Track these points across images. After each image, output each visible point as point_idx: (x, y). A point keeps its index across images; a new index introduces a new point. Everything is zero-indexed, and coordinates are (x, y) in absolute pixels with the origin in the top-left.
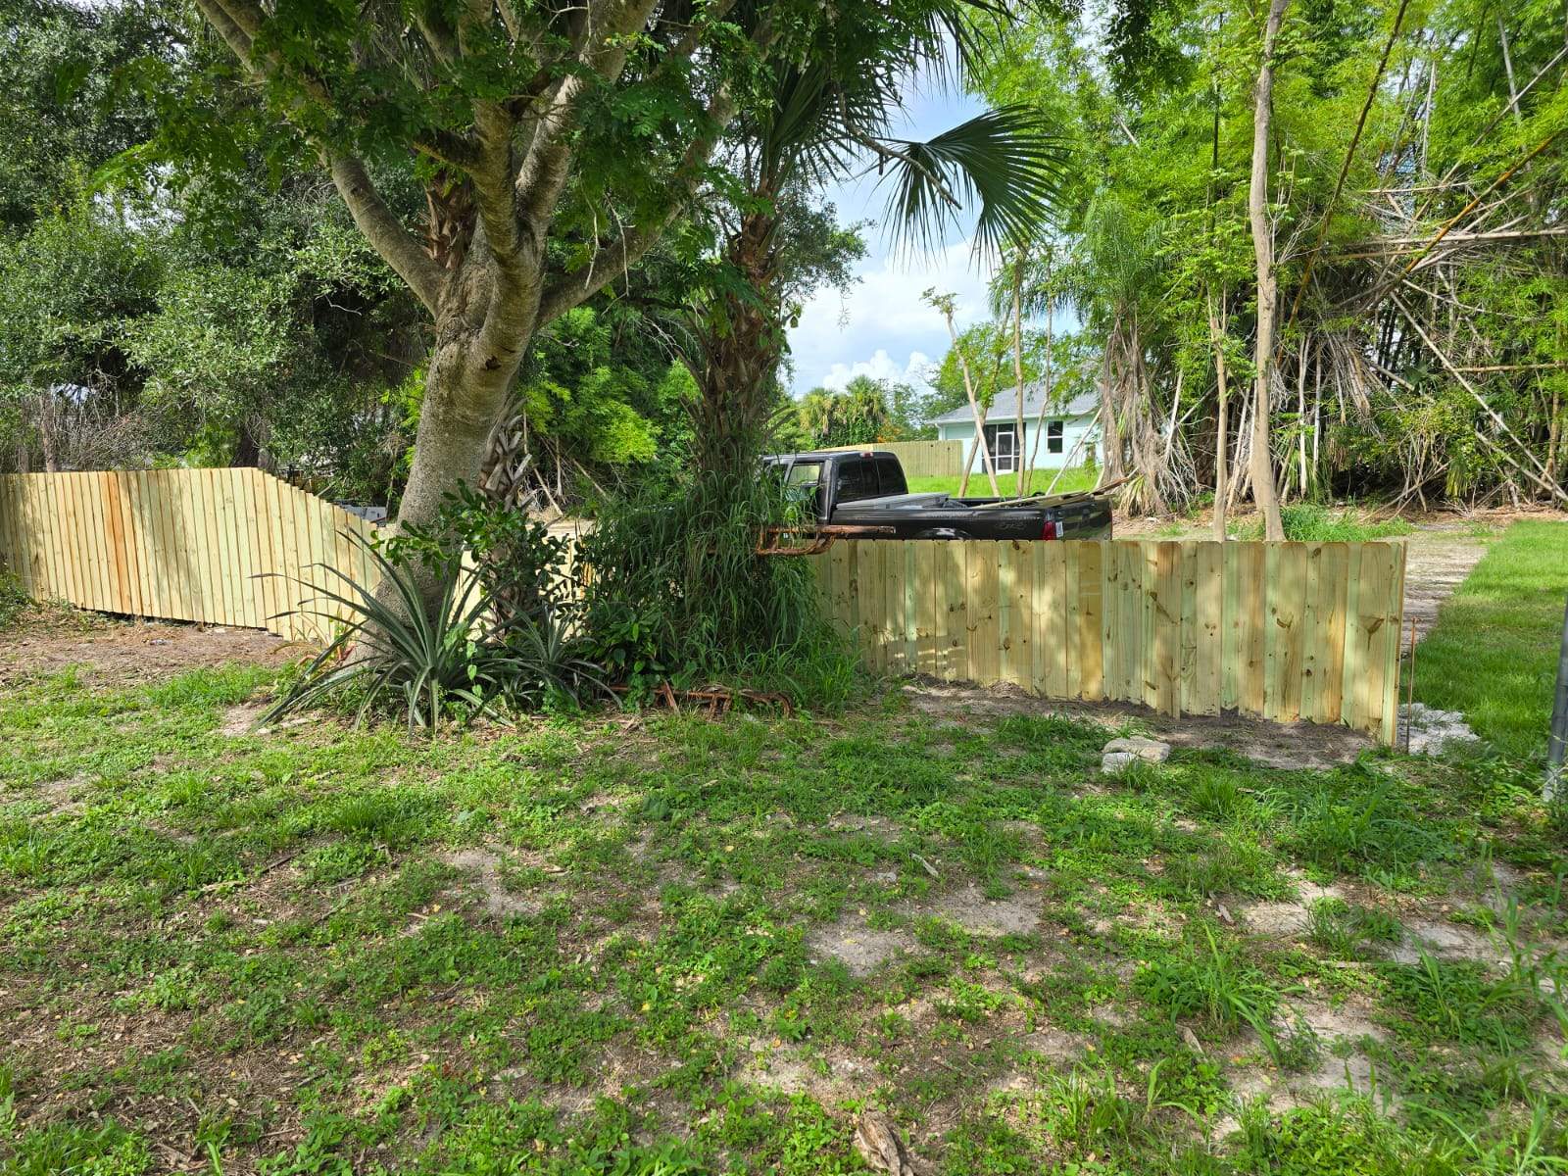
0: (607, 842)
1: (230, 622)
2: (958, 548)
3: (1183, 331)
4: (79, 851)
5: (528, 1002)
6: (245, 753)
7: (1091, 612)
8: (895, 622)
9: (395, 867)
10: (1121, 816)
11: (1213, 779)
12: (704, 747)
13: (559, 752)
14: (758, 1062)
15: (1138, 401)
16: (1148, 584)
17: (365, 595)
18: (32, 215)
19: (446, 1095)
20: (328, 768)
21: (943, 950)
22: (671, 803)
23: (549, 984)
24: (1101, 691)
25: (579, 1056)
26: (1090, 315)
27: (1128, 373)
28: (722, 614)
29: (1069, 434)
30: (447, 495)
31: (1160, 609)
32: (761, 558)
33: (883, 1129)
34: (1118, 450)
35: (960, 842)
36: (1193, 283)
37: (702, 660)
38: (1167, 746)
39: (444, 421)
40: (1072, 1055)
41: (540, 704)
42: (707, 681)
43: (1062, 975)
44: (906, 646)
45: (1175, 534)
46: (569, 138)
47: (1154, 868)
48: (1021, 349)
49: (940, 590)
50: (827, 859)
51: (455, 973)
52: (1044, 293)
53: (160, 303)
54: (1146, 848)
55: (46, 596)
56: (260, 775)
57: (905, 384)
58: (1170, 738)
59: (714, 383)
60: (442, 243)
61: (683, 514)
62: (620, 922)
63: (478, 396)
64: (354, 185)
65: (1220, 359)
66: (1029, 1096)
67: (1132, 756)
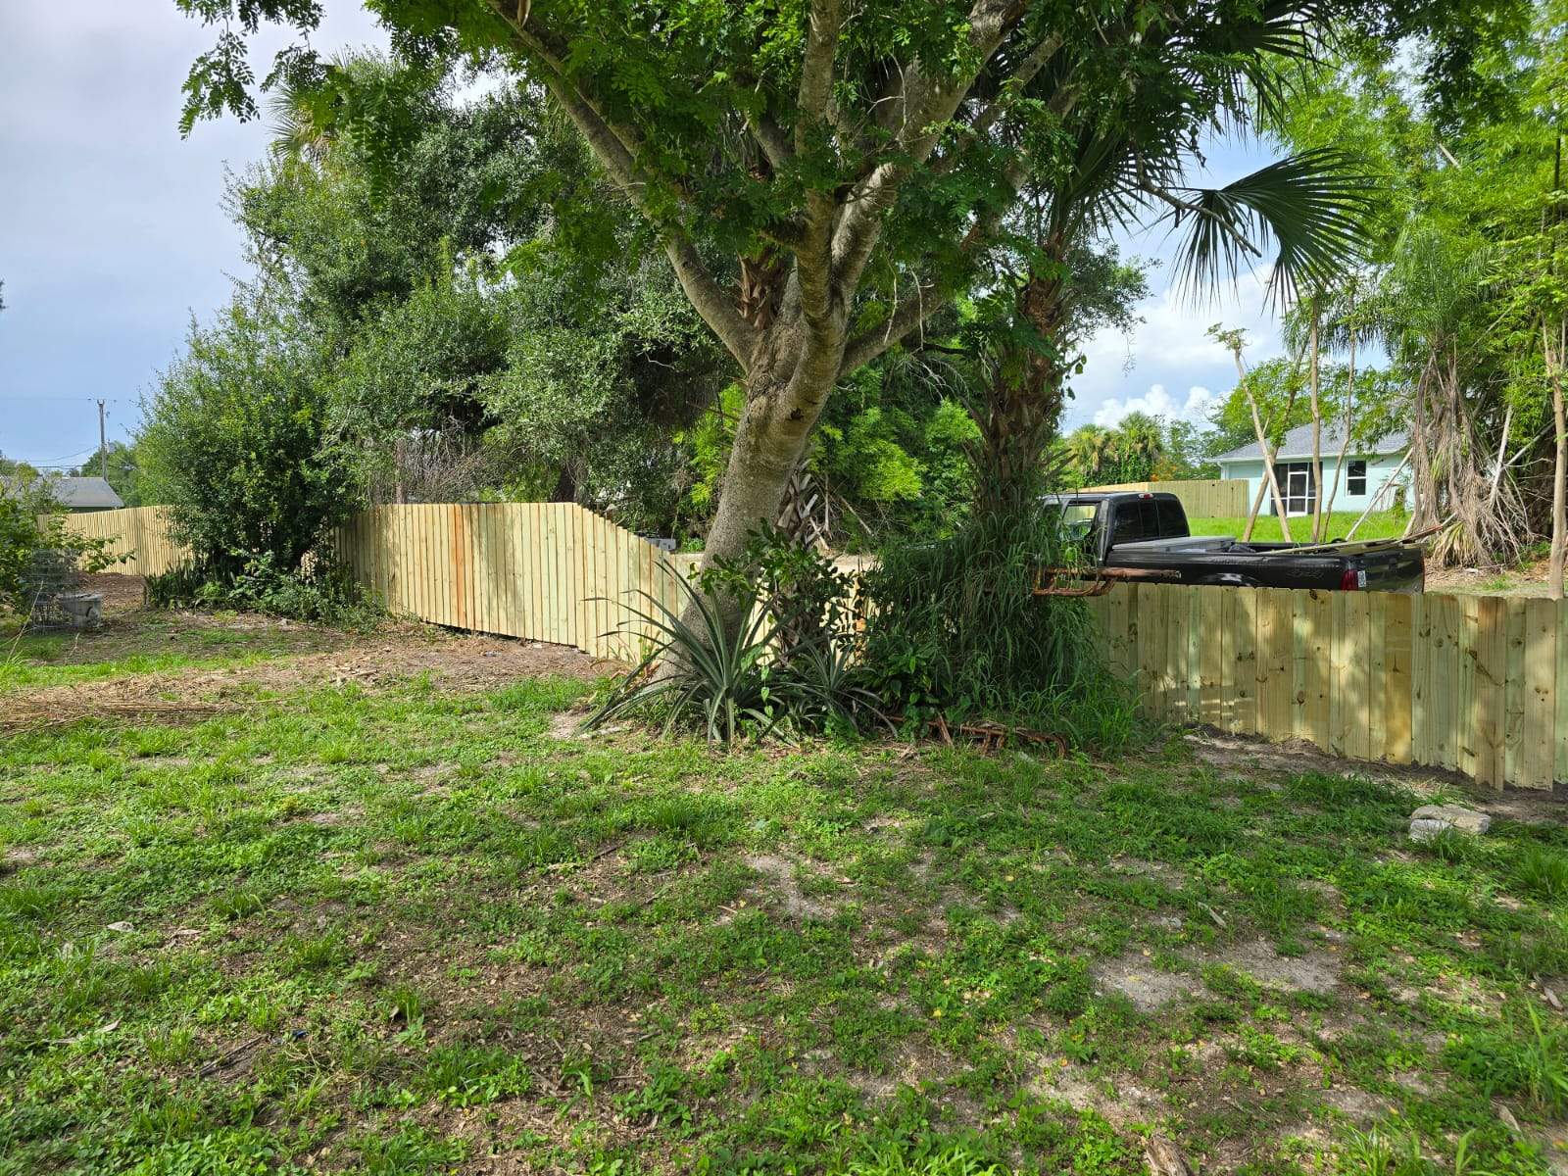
0: (891, 861)
1: (547, 639)
2: (1248, 595)
3: (1513, 365)
4: (449, 827)
5: (830, 994)
6: (571, 754)
7: (1398, 668)
8: (1177, 668)
9: (704, 864)
10: (1431, 886)
11: (1542, 857)
12: (980, 781)
13: (840, 773)
14: (1046, 1077)
15: (1456, 441)
16: (1465, 642)
17: (673, 619)
18: (409, 287)
19: (765, 1064)
20: (642, 773)
21: (1231, 997)
22: (951, 830)
23: (848, 981)
24: (1410, 753)
25: (879, 1048)
26: (1400, 348)
27: (1444, 410)
28: (997, 652)
29: (1373, 475)
30: (749, 531)
31: (1480, 669)
32: (1036, 597)
33: (1173, 1153)
34: (1432, 493)
35: (1249, 895)
36: (1525, 312)
37: (977, 696)
38: (1488, 818)
39: (750, 466)
40: (1372, 1115)
41: (822, 727)
42: (980, 717)
43: (1362, 1036)
44: (1188, 694)
45: (1501, 587)
46: (882, 216)
47: (1469, 943)
48: (1318, 385)
49: (1227, 639)
50: (1108, 898)
51: (763, 961)
52: (1347, 327)
53: (509, 359)
54: (1460, 921)
55: (399, 611)
56: (585, 774)
57: (1184, 421)
58: (1491, 810)
59: (997, 429)
60: (751, 306)
61: (961, 553)
62: (908, 935)
63: (781, 443)
64: (685, 259)
65: (1558, 396)
66: (1324, 1147)
67: (1445, 825)
